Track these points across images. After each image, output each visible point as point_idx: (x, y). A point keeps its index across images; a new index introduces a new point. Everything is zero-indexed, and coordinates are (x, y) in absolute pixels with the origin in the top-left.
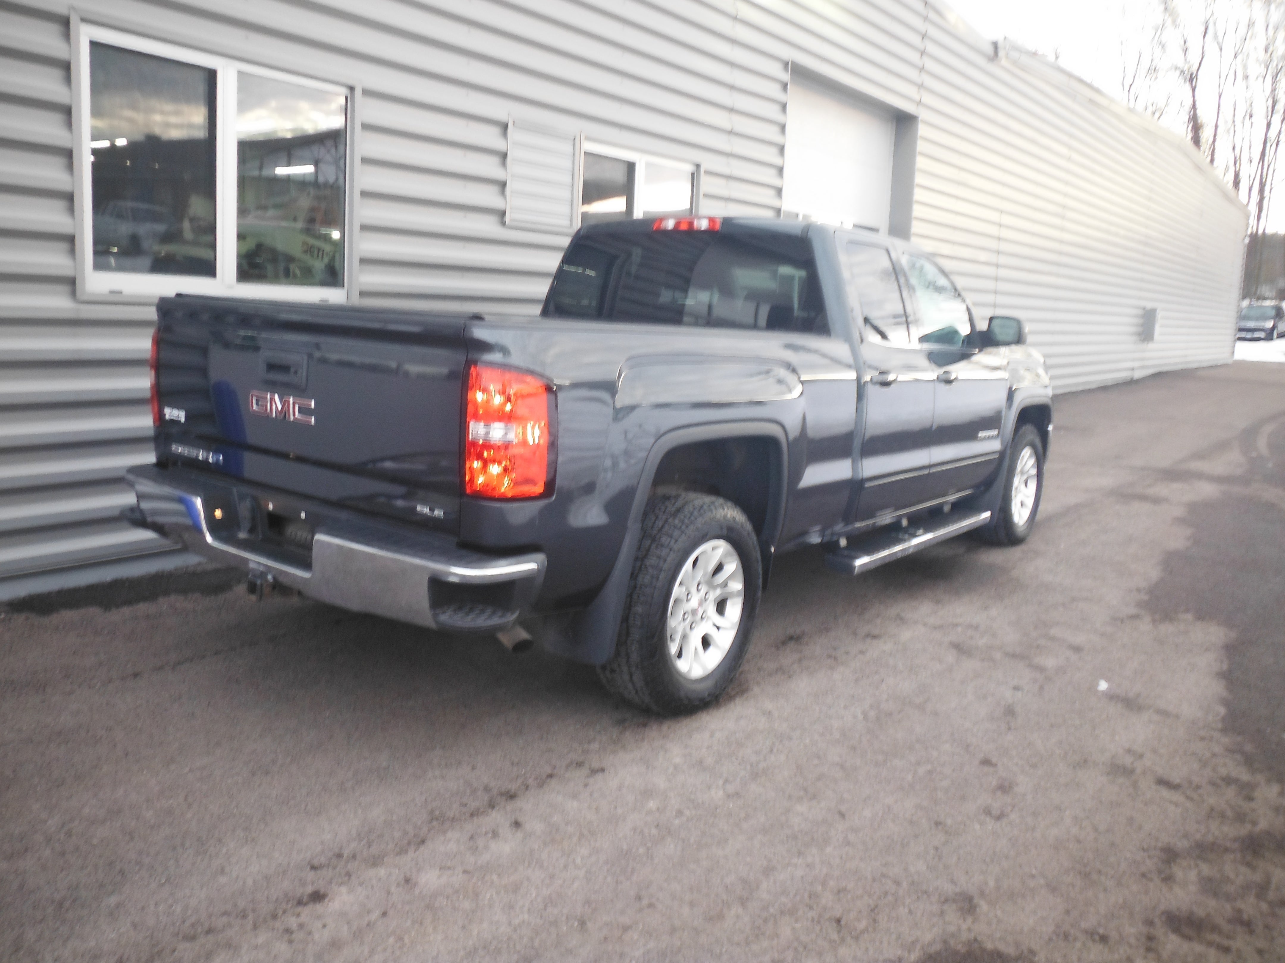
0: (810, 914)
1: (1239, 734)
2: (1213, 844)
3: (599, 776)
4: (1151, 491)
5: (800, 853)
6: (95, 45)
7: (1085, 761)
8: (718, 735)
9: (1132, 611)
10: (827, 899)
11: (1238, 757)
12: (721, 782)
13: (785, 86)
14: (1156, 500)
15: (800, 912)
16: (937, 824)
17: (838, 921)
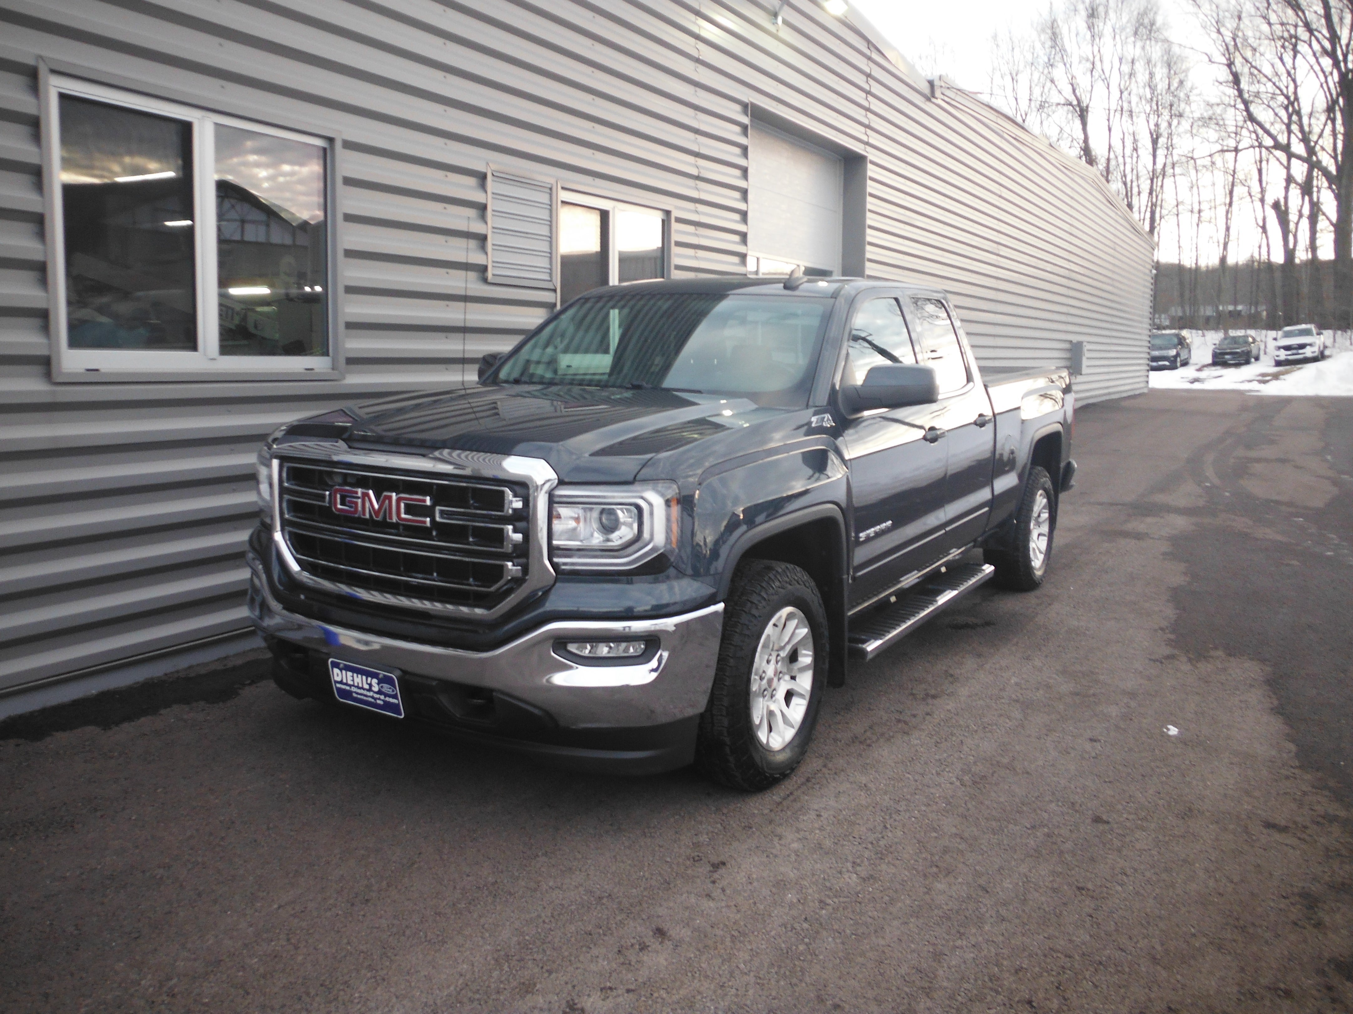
0: (1000, 998)
1: (1318, 770)
2: (1343, 884)
3: (722, 871)
4: (1130, 526)
5: (961, 935)
6: (63, 97)
7: (1190, 810)
8: (825, 814)
9: (1168, 651)
10: (1008, 980)
11: (1327, 793)
12: (849, 865)
13: (745, 129)
14: (1139, 536)
15: (989, 998)
16: (1079, 889)
17: (1030, 1002)
